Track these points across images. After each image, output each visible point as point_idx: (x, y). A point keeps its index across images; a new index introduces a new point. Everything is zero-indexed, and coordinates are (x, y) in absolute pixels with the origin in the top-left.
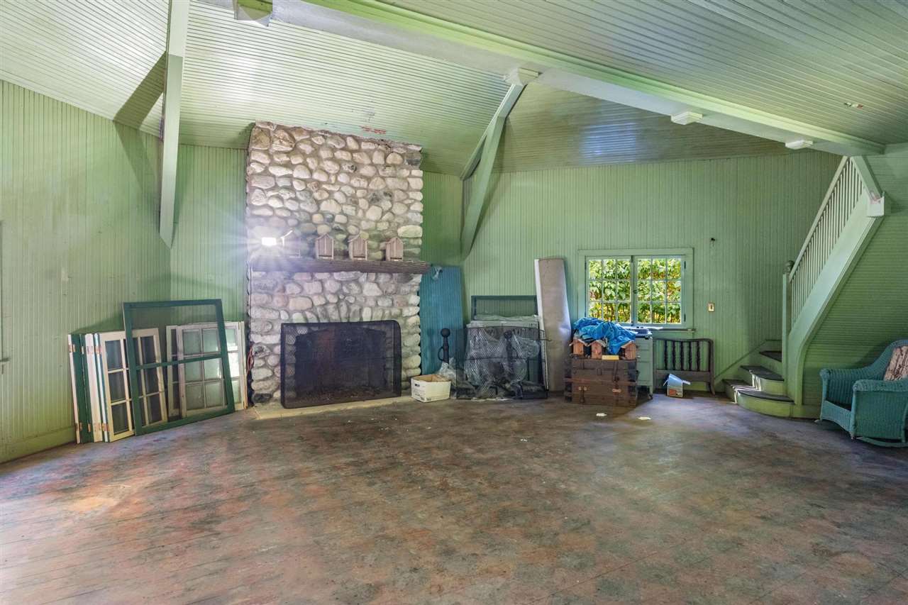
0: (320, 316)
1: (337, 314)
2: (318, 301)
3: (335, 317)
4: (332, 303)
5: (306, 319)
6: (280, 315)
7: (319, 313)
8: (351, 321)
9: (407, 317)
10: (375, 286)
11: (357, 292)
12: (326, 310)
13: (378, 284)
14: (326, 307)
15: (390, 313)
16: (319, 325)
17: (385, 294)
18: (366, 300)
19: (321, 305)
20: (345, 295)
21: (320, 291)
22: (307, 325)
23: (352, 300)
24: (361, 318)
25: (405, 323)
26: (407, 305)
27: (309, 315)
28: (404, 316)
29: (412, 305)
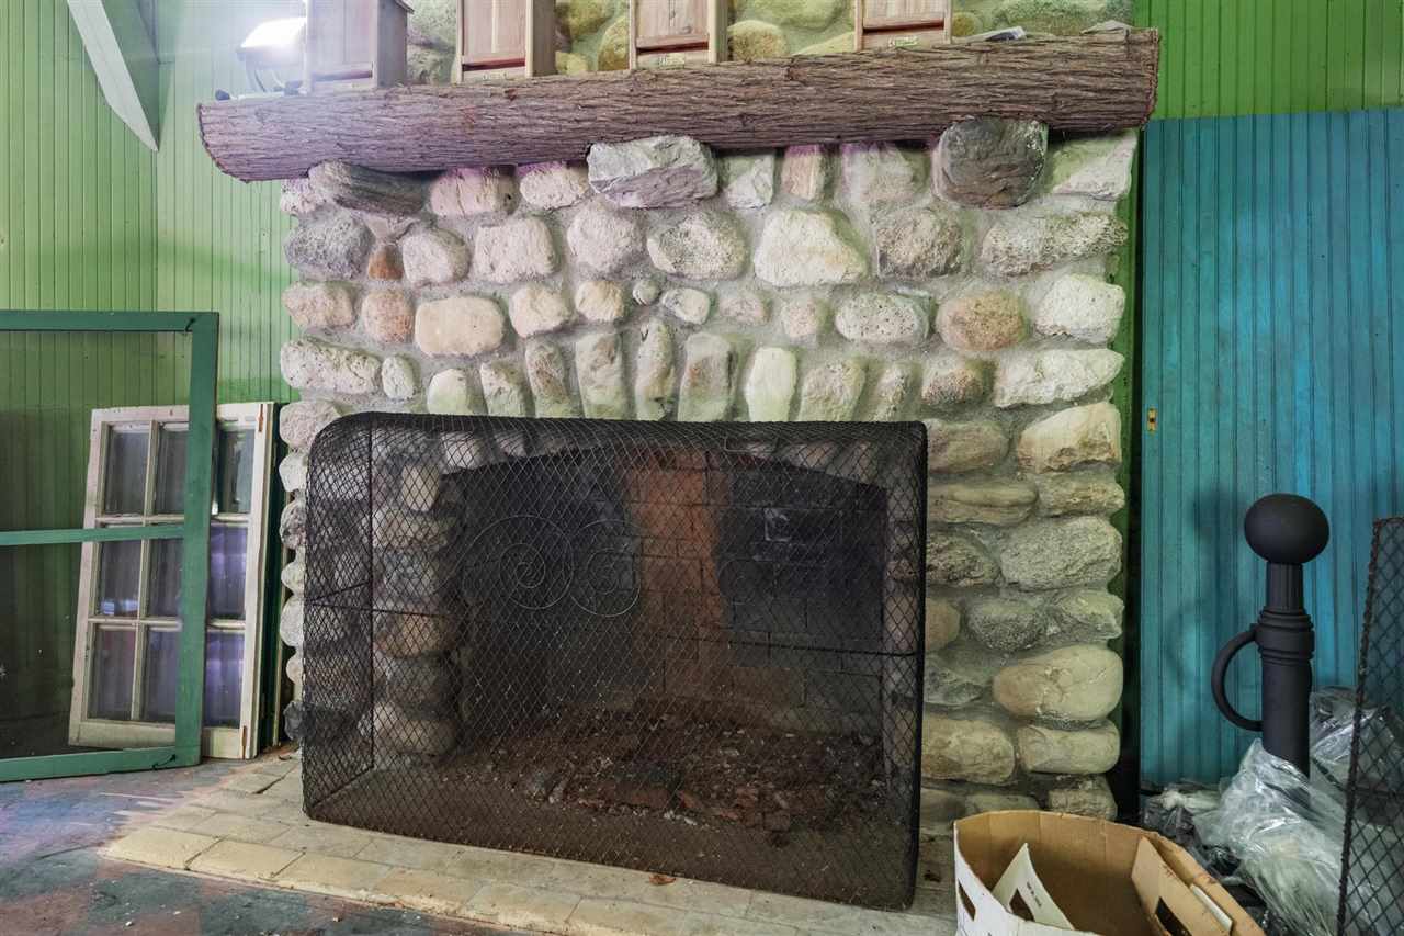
0: (536, 385)
1: (614, 381)
2: (534, 314)
3: (599, 394)
4: (598, 325)
5: (477, 396)
6: (378, 378)
7: (531, 372)
8: (682, 417)
9: (1025, 411)
10: (817, 230)
11: (717, 265)
12: (566, 359)
13: (841, 221)
14: (565, 342)
15: (912, 385)
16: (529, 427)
17: (884, 275)
18: (770, 309)
19: (541, 335)
20: (662, 283)
21: (543, 268)
22: (478, 426)
23: (691, 306)
24: (737, 406)
25: (1012, 443)
26: (1027, 335)
27: (488, 379)
28: (1003, 402)
29: (1064, 339)
